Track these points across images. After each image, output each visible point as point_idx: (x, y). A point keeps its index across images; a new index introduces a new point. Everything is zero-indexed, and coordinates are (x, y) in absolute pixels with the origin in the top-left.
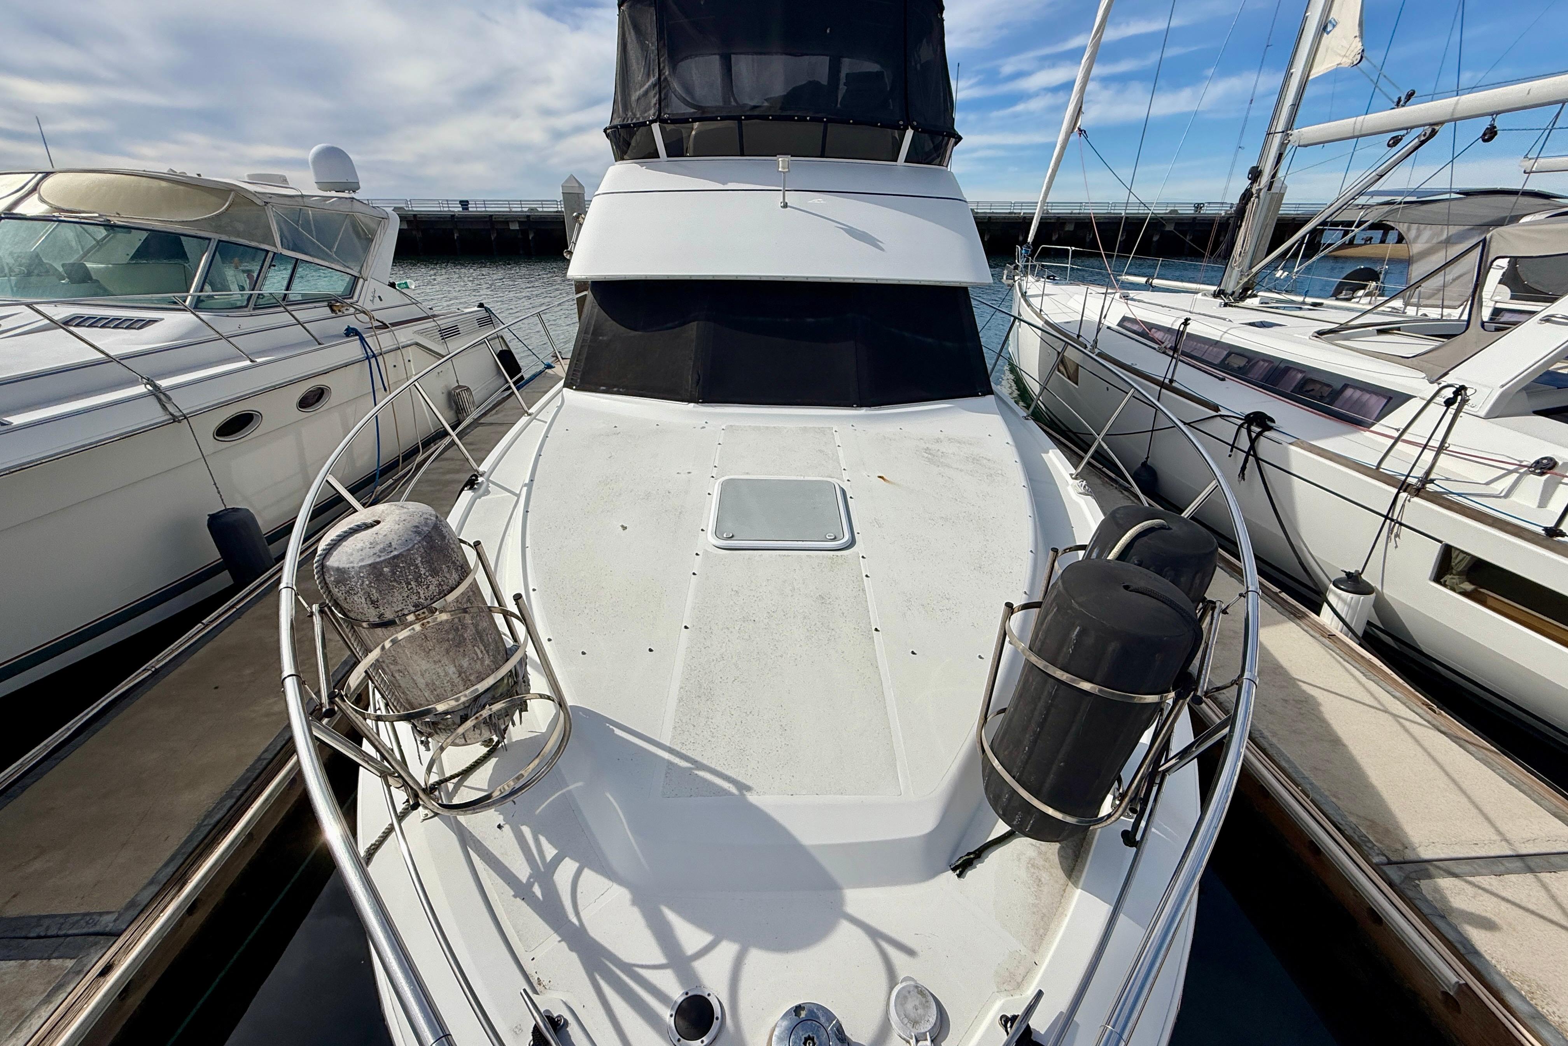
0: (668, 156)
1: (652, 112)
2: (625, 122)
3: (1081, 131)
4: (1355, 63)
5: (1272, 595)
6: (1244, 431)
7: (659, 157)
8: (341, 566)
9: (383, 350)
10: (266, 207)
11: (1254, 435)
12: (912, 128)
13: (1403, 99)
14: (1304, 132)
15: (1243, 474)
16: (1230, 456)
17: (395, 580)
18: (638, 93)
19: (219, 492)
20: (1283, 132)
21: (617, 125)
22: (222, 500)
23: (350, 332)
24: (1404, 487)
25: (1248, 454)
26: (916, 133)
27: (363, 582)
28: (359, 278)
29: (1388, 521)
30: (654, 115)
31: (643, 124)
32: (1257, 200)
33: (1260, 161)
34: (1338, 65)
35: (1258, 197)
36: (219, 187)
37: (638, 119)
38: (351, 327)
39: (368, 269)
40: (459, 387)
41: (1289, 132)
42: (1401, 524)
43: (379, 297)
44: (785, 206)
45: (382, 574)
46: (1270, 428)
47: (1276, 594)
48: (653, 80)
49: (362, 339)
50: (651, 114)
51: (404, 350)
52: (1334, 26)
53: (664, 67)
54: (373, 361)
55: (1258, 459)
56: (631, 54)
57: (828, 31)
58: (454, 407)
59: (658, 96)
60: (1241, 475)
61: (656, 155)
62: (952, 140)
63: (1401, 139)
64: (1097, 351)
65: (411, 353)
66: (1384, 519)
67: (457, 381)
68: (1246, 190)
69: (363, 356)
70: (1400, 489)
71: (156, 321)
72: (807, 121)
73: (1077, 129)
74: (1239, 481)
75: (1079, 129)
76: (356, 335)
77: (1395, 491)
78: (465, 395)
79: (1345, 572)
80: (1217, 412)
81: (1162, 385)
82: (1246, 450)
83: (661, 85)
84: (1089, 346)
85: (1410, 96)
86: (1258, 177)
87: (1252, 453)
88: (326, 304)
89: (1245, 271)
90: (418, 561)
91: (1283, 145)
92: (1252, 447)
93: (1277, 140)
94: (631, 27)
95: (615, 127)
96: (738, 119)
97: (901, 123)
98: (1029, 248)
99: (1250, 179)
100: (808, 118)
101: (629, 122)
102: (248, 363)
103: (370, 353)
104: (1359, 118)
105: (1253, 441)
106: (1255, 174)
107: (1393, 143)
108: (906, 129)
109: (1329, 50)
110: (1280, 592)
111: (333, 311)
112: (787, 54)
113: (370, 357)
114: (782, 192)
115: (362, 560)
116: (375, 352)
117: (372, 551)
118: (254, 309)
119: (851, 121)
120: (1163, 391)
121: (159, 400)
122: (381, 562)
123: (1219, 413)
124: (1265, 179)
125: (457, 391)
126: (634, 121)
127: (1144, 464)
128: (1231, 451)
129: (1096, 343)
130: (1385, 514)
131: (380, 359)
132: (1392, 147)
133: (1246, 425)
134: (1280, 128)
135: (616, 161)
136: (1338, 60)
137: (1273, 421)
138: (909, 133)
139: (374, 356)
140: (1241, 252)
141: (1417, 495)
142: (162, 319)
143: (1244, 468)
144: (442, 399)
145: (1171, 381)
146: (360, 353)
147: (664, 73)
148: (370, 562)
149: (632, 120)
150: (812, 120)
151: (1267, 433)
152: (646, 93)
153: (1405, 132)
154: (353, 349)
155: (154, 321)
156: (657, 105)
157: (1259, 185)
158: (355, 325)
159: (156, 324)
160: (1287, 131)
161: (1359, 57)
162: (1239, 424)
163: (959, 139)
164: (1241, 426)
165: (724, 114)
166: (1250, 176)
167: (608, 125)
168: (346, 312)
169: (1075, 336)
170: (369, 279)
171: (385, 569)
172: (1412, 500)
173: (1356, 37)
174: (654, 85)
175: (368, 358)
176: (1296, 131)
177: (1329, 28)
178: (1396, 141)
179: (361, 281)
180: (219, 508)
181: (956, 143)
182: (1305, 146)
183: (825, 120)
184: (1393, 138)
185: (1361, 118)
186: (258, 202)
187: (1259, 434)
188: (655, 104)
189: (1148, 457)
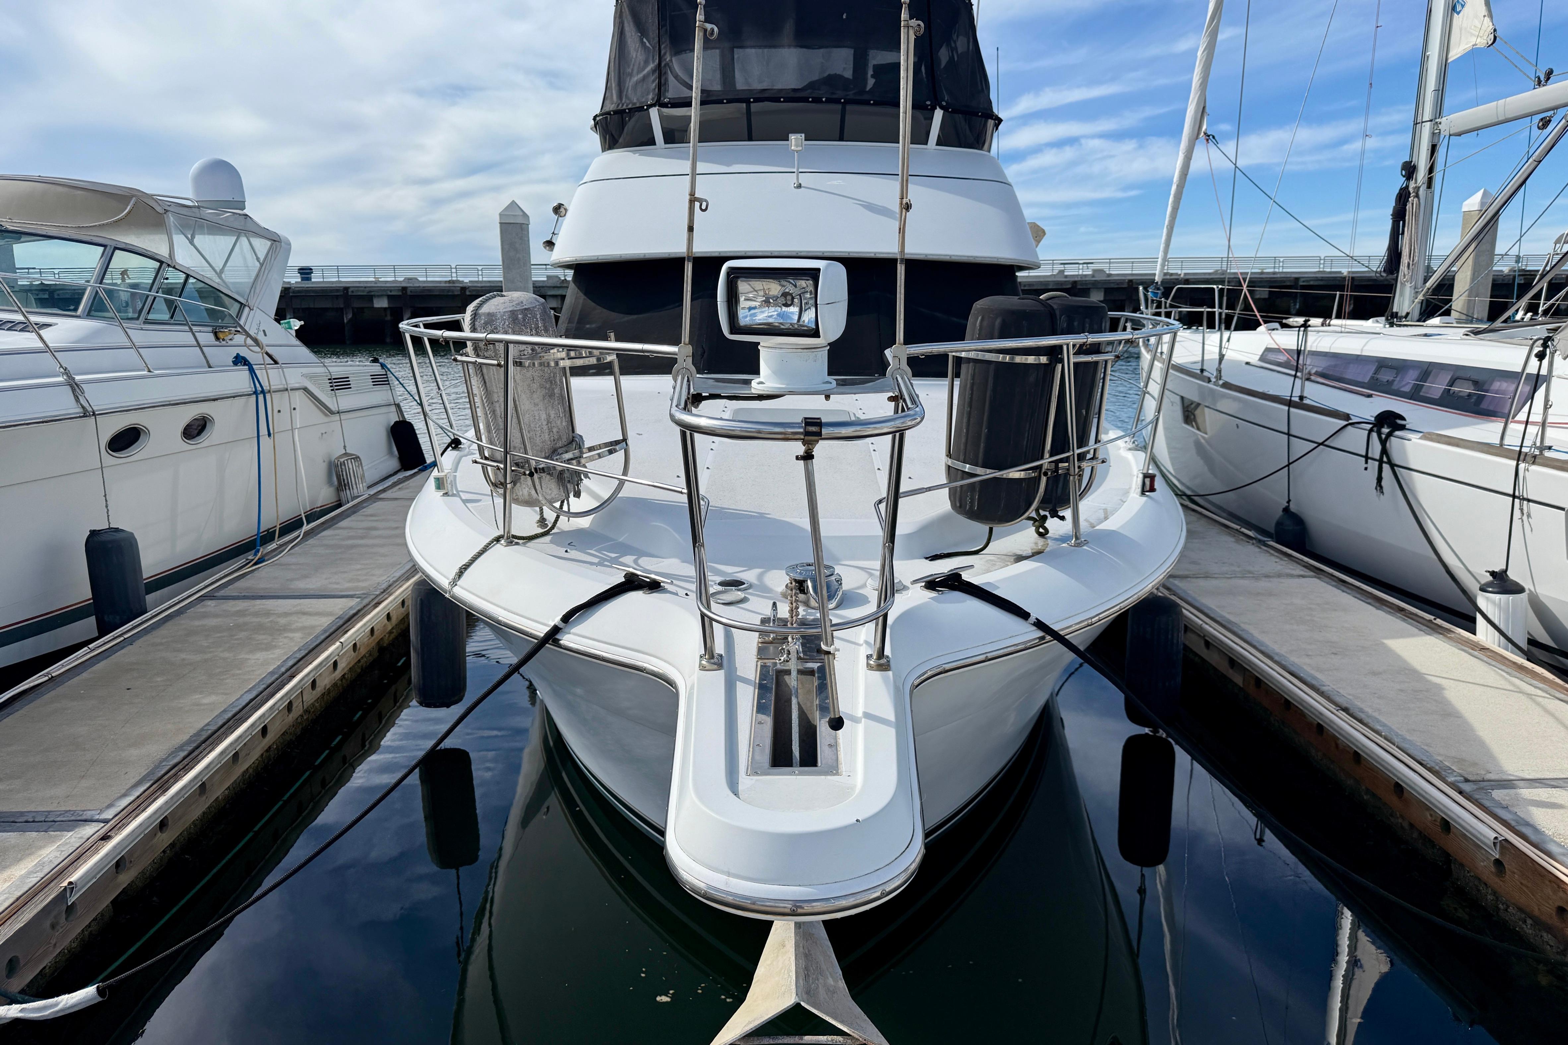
0: (665, 143)
1: (650, 96)
2: (620, 107)
3: (1209, 136)
4: (1490, 43)
5: (1425, 622)
6: (1374, 435)
7: (655, 144)
8: (491, 312)
9: (272, 387)
10: (165, 216)
11: (1383, 436)
12: (942, 108)
13: (1542, 78)
14: (1451, 121)
15: (1381, 487)
16: (1366, 469)
17: (524, 325)
18: (635, 79)
19: (107, 506)
20: (1431, 121)
21: (610, 112)
22: (108, 516)
23: (239, 360)
24: (1522, 457)
25: (1381, 462)
26: (947, 113)
27: (505, 322)
28: (245, 305)
29: (1517, 501)
30: (653, 99)
31: (640, 109)
32: (1416, 199)
33: (1411, 155)
34: (1473, 45)
35: (1417, 196)
36: (119, 192)
37: (635, 104)
38: (241, 355)
39: (255, 298)
40: (346, 454)
41: (1437, 120)
42: (1529, 501)
43: (264, 331)
44: (800, 186)
45: (517, 319)
46: (1403, 428)
47: (1430, 621)
48: (651, 66)
49: (252, 371)
50: (650, 98)
51: (292, 393)
52: (1463, 6)
53: (665, 54)
54: (261, 397)
55: (1393, 466)
56: (629, 42)
57: (844, 17)
58: (336, 483)
59: (657, 81)
60: (1378, 488)
61: (652, 142)
62: (991, 123)
63: (1550, 121)
64: (1221, 382)
65: (299, 398)
66: (1511, 499)
67: (345, 447)
68: (1401, 189)
69: (250, 389)
70: (1518, 460)
71: (50, 325)
72: (822, 102)
73: (1202, 134)
74: (1379, 497)
75: (1205, 134)
76: (245, 364)
77: (1514, 463)
78: (351, 465)
79: (1489, 572)
80: (1348, 421)
81: (1290, 403)
82: (1378, 457)
83: (661, 71)
84: (1213, 380)
85: (1549, 74)
86: (1413, 172)
87: (1385, 459)
88: (210, 329)
89: (1419, 287)
90: (538, 316)
91: (1435, 134)
92: (1384, 451)
93: (1427, 128)
94: (629, 18)
95: (608, 113)
96: (747, 101)
97: (928, 103)
98: (1158, 289)
99: (1404, 176)
100: (824, 99)
101: (624, 107)
102: (145, 373)
103: (259, 389)
104: (1500, 101)
105: (1383, 443)
106: (1409, 170)
107: (1543, 125)
108: (933, 109)
109: (1463, 31)
110: (1435, 619)
111: (217, 338)
112: (801, 47)
113: (260, 392)
114: (795, 174)
115: (505, 308)
116: (265, 388)
117: (511, 304)
118: (144, 323)
119: (872, 102)
120: (1292, 410)
121: (74, 391)
122: (518, 310)
123: (1350, 421)
124: (1421, 174)
125: (342, 460)
126: (630, 106)
127: (1286, 510)
128: (1366, 462)
129: (1220, 373)
130: (1511, 492)
131: (268, 396)
132: (1543, 129)
133: (1375, 429)
134: (1427, 116)
135: (604, 150)
136: (1473, 40)
137: (1403, 419)
138: (938, 114)
139: (263, 392)
140: (1409, 264)
141: (1534, 463)
142: (57, 324)
143: (1380, 479)
144: (321, 469)
145: (1301, 398)
146: (247, 386)
147: (665, 60)
148: (510, 309)
149: (627, 106)
150: (826, 101)
151: (1397, 433)
152: (644, 78)
153: (1552, 112)
154: (240, 380)
155: (49, 325)
156: (657, 90)
157: (1416, 183)
158: (244, 352)
159: (50, 328)
160: (1436, 119)
161: (1492, 37)
162: (1369, 428)
163: (1000, 121)
164: (1371, 431)
165: (730, 97)
166: (1404, 173)
167: (598, 112)
168: (230, 343)
169: (1199, 372)
170: (255, 308)
171: (520, 316)
172: (1530, 468)
173: (1484, 16)
174: (653, 71)
175: (255, 393)
176: (1444, 119)
177: (1459, 8)
178: (1545, 123)
179: (247, 309)
180: (102, 525)
181: (997, 126)
182: (1459, 134)
183: (842, 101)
184: (1542, 119)
185: (1501, 102)
186: (159, 209)
187: (1390, 435)
188: (655, 89)
189: (1289, 502)
